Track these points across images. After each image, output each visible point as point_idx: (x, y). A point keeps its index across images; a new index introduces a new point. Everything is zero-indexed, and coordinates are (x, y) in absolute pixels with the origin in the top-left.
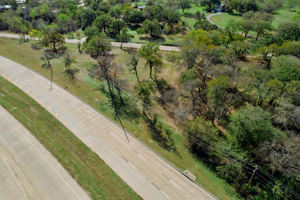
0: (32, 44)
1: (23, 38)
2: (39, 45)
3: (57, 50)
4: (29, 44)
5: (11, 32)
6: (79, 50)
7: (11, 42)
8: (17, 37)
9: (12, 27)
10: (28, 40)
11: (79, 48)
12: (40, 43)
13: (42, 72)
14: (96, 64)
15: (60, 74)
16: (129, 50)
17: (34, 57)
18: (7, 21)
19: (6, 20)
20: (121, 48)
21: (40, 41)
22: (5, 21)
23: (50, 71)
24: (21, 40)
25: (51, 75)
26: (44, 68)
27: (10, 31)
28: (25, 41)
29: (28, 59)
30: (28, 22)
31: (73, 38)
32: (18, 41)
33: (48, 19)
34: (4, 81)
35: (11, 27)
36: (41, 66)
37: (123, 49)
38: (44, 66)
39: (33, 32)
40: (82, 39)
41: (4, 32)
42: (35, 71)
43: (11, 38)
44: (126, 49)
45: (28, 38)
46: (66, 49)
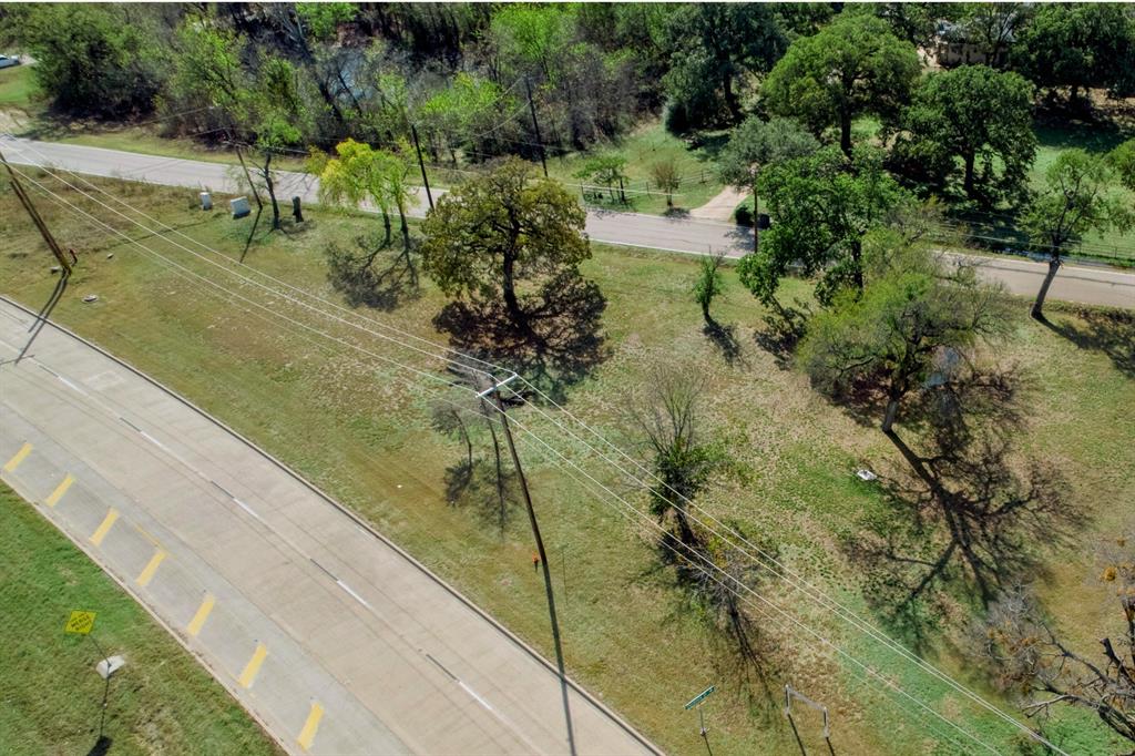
0: (331, 250)
1: (266, 194)
2: (383, 262)
3: (536, 314)
4: (307, 248)
5: (169, 135)
6: (703, 324)
7: (178, 227)
8: (218, 186)
9: (177, 94)
10: (297, 213)
11: (705, 307)
12: (386, 244)
13: (454, 556)
14: (894, 484)
15: (620, 594)
16: (1102, 332)
17: (366, 380)
18: (142, 53)
19: (132, 45)
20: (1038, 315)
21: (388, 226)
22: (127, 54)
23: (520, 547)
24: (246, 214)
25: (545, 599)
26: (468, 510)
27: (160, 127)
28: (277, 224)
29: (326, 399)
30: (287, 64)
31: (624, 203)
32: (228, 222)
33: (404, 34)
34: (154, 660)
35: (169, 99)
36: (440, 489)
37: (1054, 318)
38: (460, 480)
39: (344, 161)
40: (695, 213)
41: (123, 136)
42: (396, 538)
43: (177, 194)
44: (1081, 325)
45: (297, 200)
46: (601, 305)
